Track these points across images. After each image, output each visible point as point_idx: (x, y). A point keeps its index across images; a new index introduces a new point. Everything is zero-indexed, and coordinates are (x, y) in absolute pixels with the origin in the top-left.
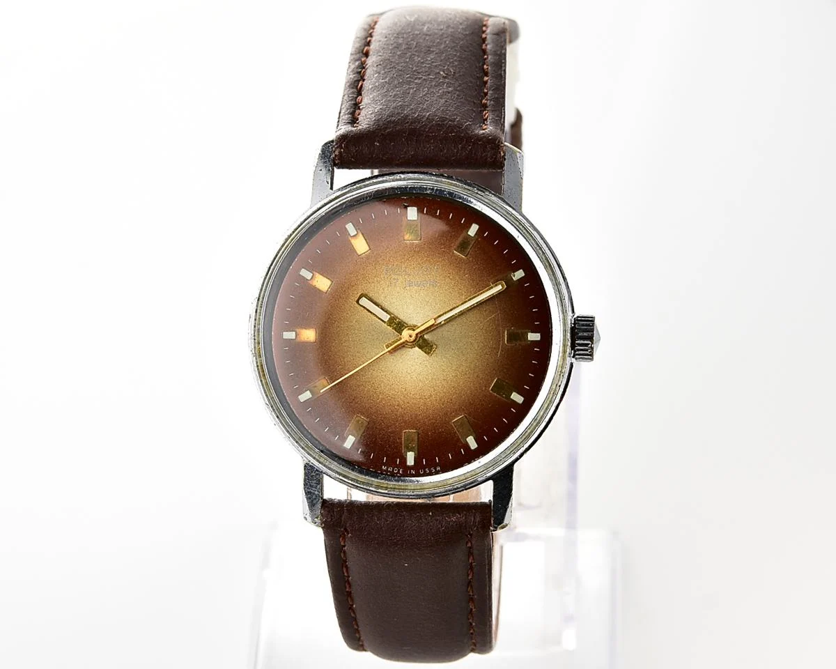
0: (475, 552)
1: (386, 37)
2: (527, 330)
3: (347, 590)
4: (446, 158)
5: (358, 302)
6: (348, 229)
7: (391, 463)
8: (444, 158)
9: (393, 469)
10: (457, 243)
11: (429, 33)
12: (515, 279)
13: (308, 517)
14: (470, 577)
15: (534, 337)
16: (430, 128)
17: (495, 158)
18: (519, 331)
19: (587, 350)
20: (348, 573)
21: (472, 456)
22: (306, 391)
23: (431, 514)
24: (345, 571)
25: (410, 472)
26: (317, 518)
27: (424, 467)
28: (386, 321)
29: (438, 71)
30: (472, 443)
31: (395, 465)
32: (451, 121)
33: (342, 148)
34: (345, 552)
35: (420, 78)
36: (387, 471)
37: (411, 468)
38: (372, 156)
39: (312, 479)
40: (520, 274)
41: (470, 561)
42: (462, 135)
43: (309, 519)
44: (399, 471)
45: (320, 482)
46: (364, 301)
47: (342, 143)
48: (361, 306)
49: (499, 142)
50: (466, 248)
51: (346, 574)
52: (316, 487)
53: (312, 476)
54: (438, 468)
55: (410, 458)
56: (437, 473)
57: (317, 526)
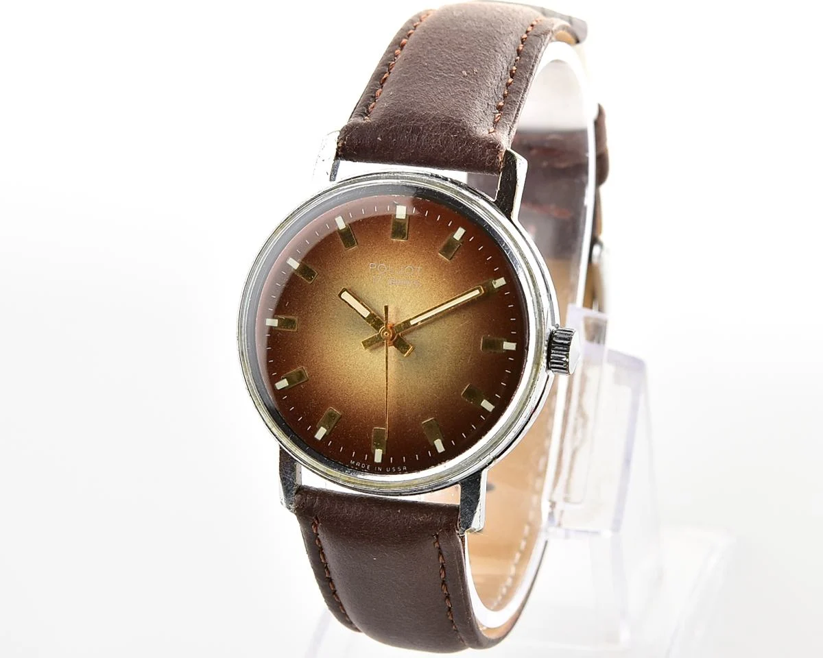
0: (444, 553)
1: (425, 31)
2: (503, 339)
3: (327, 576)
4: (446, 158)
5: (340, 295)
6: (337, 222)
7: (359, 458)
8: (443, 159)
9: (361, 465)
10: (442, 245)
11: (466, 30)
12: (496, 286)
13: (283, 501)
14: (443, 576)
15: (509, 346)
16: (434, 128)
17: (493, 164)
18: (495, 338)
19: (562, 364)
20: (325, 559)
21: (439, 459)
22: (283, 379)
23: (399, 511)
24: (321, 557)
25: (377, 469)
26: (291, 504)
27: (391, 466)
28: (366, 317)
29: (461, 70)
30: (439, 446)
31: (363, 461)
32: (456, 122)
33: (345, 140)
34: (319, 540)
35: (441, 76)
36: (354, 465)
37: (378, 464)
38: (374, 151)
39: (287, 466)
40: (501, 282)
41: (441, 561)
42: (465, 137)
43: (284, 504)
44: (366, 466)
45: (293, 469)
46: (346, 296)
47: (346, 135)
48: (343, 300)
49: (499, 147)
50: (450, 252)
51: (323, 561)
52: (290, 474)
53: (287, 463)
54: (405, 468)
55: (378, 455)
56: (403, 472)
57: (292, 512)
